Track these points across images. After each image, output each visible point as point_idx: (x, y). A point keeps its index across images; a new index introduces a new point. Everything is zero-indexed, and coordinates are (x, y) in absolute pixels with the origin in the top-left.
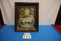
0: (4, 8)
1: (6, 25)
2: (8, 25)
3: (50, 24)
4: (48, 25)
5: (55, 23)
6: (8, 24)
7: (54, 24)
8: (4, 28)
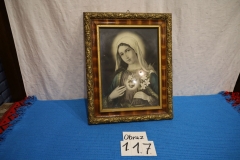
1: (34, 98)
2: (44, 99)
3: (216, 91)
4: (208, 93)
5: (233, 86)
6: (42, 97)
7: (232, 90)
8: (28, 111)
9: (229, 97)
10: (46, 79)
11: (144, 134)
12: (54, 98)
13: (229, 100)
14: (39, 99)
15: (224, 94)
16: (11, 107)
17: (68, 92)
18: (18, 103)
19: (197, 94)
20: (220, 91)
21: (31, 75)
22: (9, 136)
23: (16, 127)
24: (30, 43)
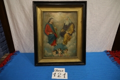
0: (16, 21)
1: (18, 52)
2: (23, 52)
3: (103, 50)
4: (99, 51)
5: (111, 48)
7: (111, 50)
8: (15, 57)
9: (109, 53)
11: (64, 69)
13: (108, 55)
15: (107, 52)
16: (8, 56)
19: (93, 51)
20: (105, 50)
21: (17, 42)
22: (6, 68)
23: (9, 64)
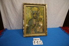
0: (6, 8)
3: (58, 27)
4: (56, 27)
5: (63, 25)
6: (9, 29)
8: (5, 33)
9: (62, 28)
10: (10, 23)
11: (39, 39)
12: (13, 29)
13: (61, 29)
14: (8, 29)
15: (60, 27)
17: (17, 27)
18: (1, 31)
19: (53, 27)
20: (59, 26)
21: (6, 22)
24: (6, 13)
